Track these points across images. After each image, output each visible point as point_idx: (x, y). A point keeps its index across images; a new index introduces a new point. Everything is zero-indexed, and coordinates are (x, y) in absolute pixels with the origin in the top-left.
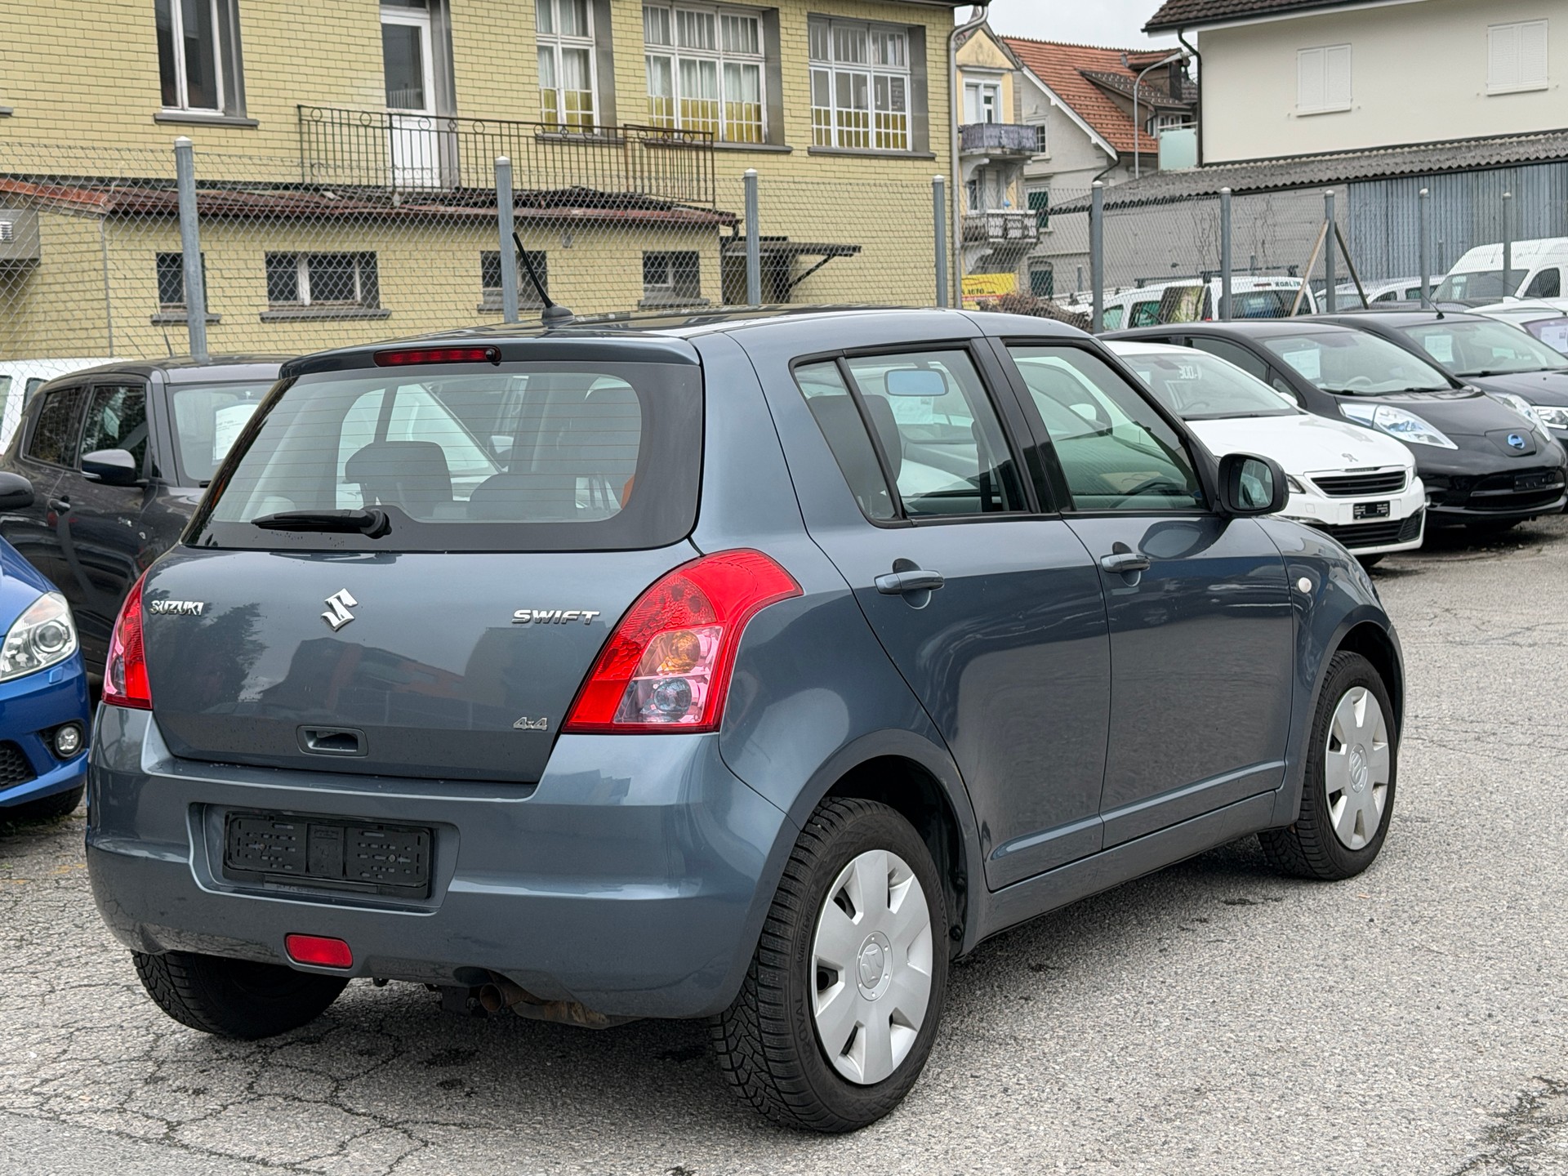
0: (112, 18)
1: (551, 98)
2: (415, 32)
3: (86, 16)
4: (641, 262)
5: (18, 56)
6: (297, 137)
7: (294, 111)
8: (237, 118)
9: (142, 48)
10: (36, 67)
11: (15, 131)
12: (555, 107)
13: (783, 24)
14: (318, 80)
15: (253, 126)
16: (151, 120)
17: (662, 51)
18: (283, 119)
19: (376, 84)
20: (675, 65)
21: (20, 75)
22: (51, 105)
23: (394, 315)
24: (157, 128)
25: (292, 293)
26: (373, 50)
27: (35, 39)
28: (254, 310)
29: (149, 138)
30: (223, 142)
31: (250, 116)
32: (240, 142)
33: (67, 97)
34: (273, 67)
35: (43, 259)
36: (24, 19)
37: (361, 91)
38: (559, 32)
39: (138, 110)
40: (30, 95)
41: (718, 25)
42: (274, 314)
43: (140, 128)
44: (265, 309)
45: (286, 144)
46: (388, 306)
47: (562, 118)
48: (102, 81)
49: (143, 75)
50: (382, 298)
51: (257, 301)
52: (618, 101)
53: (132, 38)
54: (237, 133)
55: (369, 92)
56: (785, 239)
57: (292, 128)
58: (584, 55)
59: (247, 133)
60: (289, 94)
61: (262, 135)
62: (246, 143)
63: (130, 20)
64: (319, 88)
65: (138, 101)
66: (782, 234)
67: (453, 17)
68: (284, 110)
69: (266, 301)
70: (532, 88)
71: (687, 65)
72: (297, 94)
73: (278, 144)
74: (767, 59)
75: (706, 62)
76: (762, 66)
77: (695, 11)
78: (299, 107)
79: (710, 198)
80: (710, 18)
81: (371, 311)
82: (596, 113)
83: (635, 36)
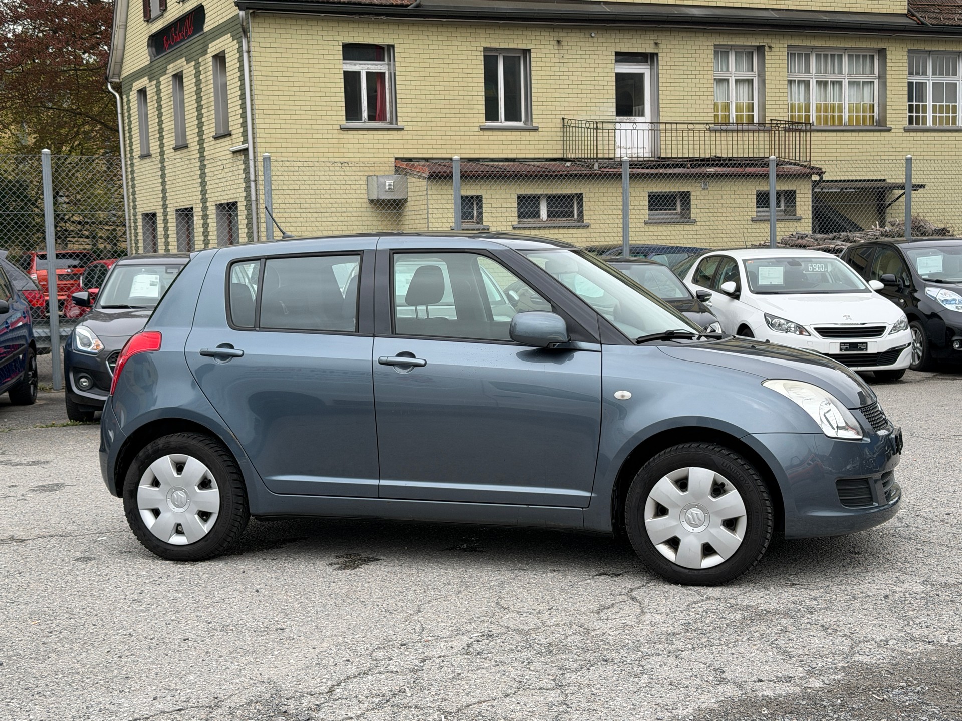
0: (461, 80)
1: (727, 107)
2: (641, 76)
3: (446, 79)
4: (755, 196)
5: (409, 101)
6: (561, 134)
7: (562, 120)
8: (529, 126)
9: (475, 93)
10: (418, 106)
11: (405, 137)
12: (729, 112)
13: (889, 56)
14: (576, 104)
15: (536, 129)
16: (478, 129)
17: (804, 76)
18: (554, 125)
19: (610, 105)
20: (813, 84)
21: (410, 110)
22: (425, 124)
23: (592, 226)
24: (481, 133)
25: (537, 215)
26: (610, 87)
27: (419, 92)
28: (509, 224)
29: (477, 138)
30: (518, 138)
31: (534, 125)
32: (528, 138)
33: (433, 119)
34: (548, 99)
35: (409, 199)
36: (413, 83)
37: (601, 109)
38: (734, 69)
39: (472, 124)
40: (414, 119)
41: (845, 60)
42: (520, 226)
43: (472, 133)
44: (515, 223)
45: (555, 138)
46: (588, 221)
47: (733, 118)
48: (452, 111)
49: (475, 107)
50: (585, 217)
51: (511, 219)
52: (767, 106)
53: (471, 89)
54: (527, 133)
55: (606, 109)
56: (884, 180)
57: (559, 130)
58: (750, 82)
59: (532, 133)
60: (558, 112)
61: (540, 134)
62: (532, 138)
63: (470, 80)
64: (575, 108)
65: (471, 120)
66: (883, 178)
67: (660, 67)
68: (554, 121)
69: (516, 219)
70: (710, 102)
71: (822, 84)
72: (562, 112)
73: (550, 138)
74: (879, 77)
75: (837, 81)
76: (876, 81)
77: (829, 53)
78: (563, 119)
79: (808, 159)
80: (840, 56)
81: (579, 224)
82: (755, 113)
83: (781, 70)
